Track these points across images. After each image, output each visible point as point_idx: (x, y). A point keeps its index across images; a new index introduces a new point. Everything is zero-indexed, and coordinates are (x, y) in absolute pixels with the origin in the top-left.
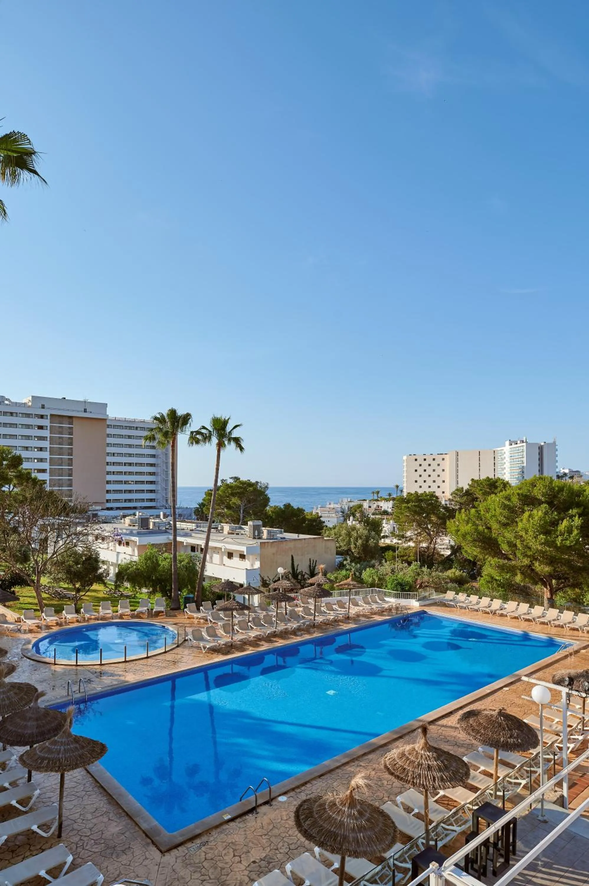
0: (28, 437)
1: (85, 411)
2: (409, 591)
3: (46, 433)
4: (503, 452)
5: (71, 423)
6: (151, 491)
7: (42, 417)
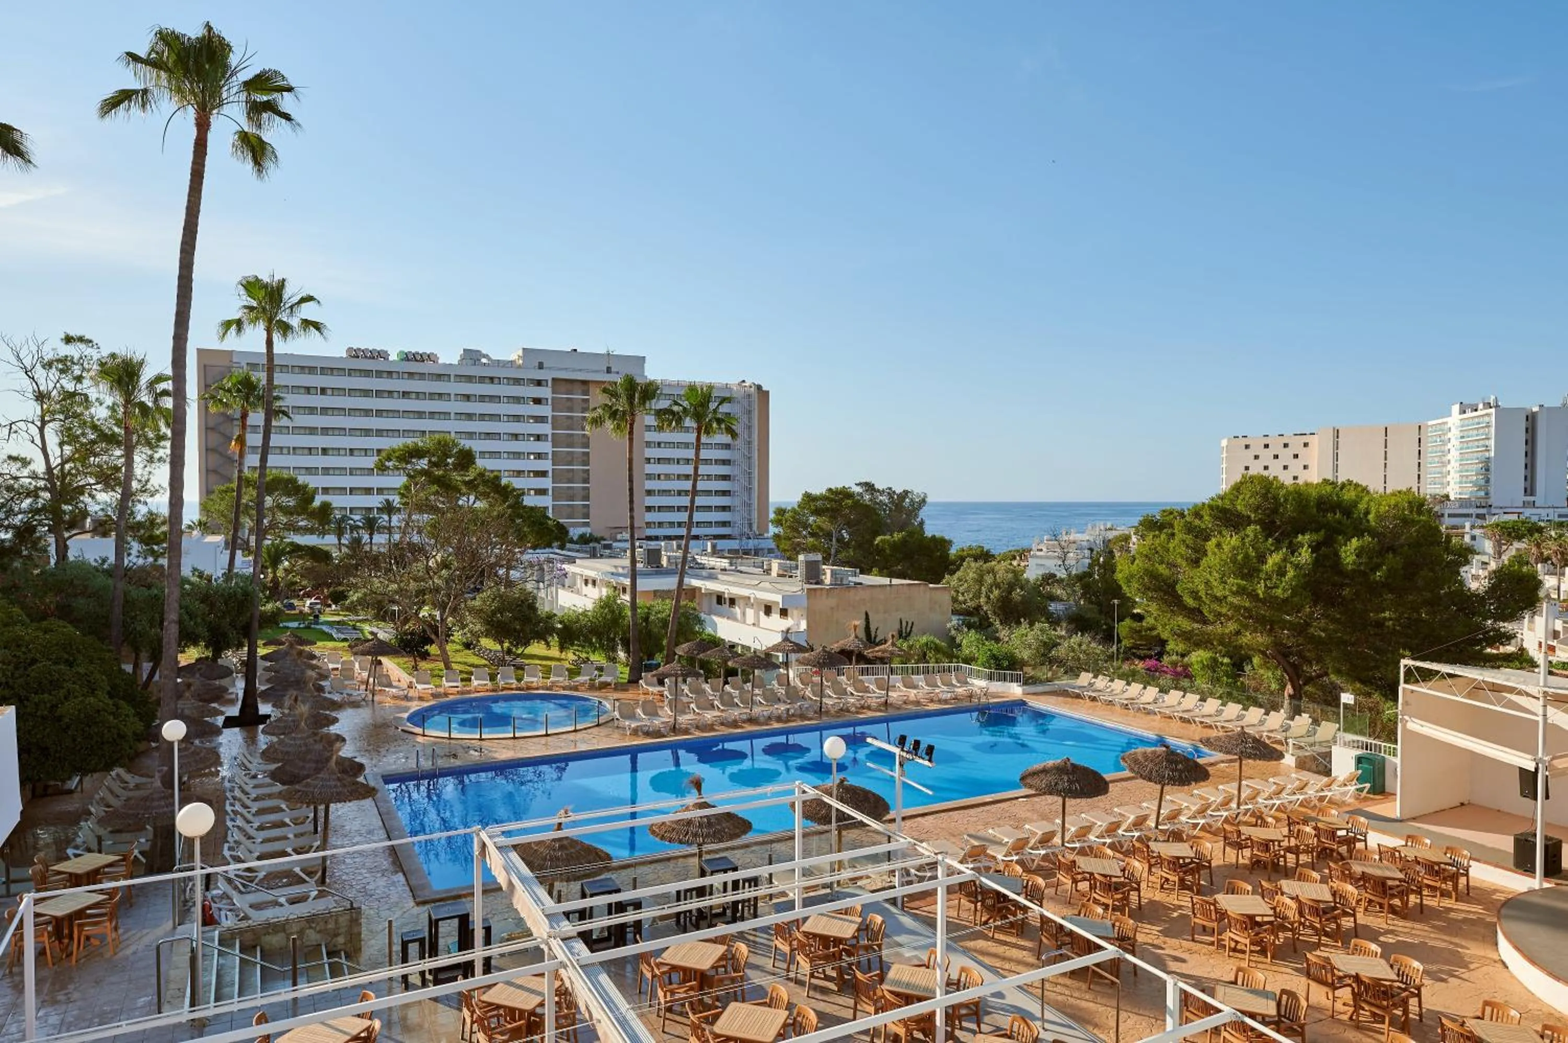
0: (517, 418)
1: (609, 370)
2: (1009, 668)
3: (545, 410)
4: (1446, 427)
5: (586, 393)
6: (724, 508)
7: (539, 383)
